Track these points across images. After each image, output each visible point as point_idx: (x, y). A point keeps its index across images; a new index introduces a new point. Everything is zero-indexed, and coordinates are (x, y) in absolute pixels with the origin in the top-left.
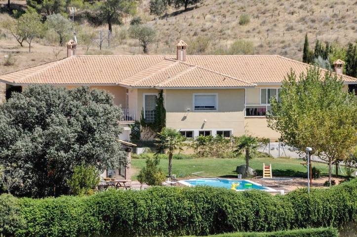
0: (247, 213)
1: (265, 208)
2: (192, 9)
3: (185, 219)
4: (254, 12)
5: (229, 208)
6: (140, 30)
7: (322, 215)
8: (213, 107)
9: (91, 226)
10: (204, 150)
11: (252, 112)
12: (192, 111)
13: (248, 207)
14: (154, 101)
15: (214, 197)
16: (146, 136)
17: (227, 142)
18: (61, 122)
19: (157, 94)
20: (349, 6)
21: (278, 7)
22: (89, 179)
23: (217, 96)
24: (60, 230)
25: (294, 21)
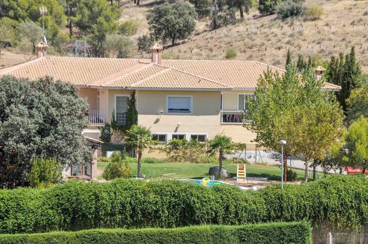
0: (216, 208)
1: (235, 204)
2: (179, 44)
3: (150, 214)
4: (241, 47)
5: (198, 203)
6: (117, 40)
7: (296, 212)
8: (188, 110)
9: (50, 220)
10: (177, 154)
11: (228, 118)
12: (165, 114)
13: (217, 202)
14: (126, 103)
15: (182, 190)
16: (117, 139)
17: (202, 146)
18: (21, 112)
19: (129, 96)
20: (336, 43)
21: (266, 42)
22: (49, 173)
23: (192, 99)
24: (15, 223)
25: (281, 56)
